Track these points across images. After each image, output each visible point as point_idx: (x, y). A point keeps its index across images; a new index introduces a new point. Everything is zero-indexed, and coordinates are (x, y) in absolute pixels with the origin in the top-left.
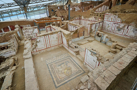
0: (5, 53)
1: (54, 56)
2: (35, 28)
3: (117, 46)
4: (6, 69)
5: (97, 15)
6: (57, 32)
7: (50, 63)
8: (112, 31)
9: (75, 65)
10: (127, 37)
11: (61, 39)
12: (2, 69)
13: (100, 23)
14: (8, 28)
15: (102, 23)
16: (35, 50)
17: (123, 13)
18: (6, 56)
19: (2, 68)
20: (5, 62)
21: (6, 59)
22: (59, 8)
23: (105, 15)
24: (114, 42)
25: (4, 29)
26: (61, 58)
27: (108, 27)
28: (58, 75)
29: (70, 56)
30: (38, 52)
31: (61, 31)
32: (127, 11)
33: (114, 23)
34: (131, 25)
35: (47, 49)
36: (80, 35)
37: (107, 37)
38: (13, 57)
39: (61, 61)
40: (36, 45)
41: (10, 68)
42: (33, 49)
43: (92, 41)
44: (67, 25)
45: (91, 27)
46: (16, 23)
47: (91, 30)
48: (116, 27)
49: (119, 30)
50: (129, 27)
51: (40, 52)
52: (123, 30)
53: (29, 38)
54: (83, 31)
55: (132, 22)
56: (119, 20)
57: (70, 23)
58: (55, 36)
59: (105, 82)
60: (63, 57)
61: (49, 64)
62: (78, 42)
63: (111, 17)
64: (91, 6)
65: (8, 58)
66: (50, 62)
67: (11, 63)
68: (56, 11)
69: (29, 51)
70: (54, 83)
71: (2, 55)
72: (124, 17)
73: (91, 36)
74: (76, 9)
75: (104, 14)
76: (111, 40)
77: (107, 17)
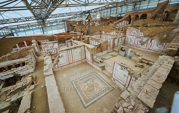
0: (21, 70)
1: (78, 72)
2: (56, 43)
3: (143, 61)
4: (23, 89)
5: (119, 30)
6: (81, 47)
8: (135, 45)
9: (102, 81)
10: (151, 51)
11: (84, 54)
12: (18, 89)
13: (122, 37)
14: (24, 43)
15: (124, 37)
16: (56, 66)
17: (145, 28)
18: (22, 74)
19: (18, 87)
20: (21, 80)
21: (22, 77)
22: (77, 23)
23: (127, 29)
24: (139, 56)
25: (19, 44)
26: (86, 75)
27: (131, 41)
28: (85, 93)
29: (95, 72)
30: (60, 69)
31: (84, 46)
32: (149, 26)
33: (136, 37)
34: (154, 39)
35: (69, 65)
36: (103, 50)
37: (131, 51)
38: (30, 74)
39: (87, 77)
40: (58, 61)
41: (27, 87)
42: (55, 65)
43: (115, 56)
44: (88, 39)
45: (114, 41)
46: (33, 38)
47: (114, 44)
48: (139, 41)
49: (142, 44)
50: (153, 41)
51: (61, 68)
52: (146, 44)
53: (49, 54)
54: (106, 45)
55: (155, 35)
56: (142, 34)
57: (92, 38)
58: (78, 50)
59: (150, 98)
60: (88, 73)
61: (73, 81)
62: (101, 57)
63: (133, 31)
64: (111, 21)
65: (24, 76)
66: (74, 79)
67: (28, 82)
68: (74, 27)
69: (50, 68)
70: (82, 103)
71: (17, 72)
72: (147, 31)
73: (114, 51)
74: (96, 24)
75: (125, 28)
76: (136, 54)
77: (129, 32)
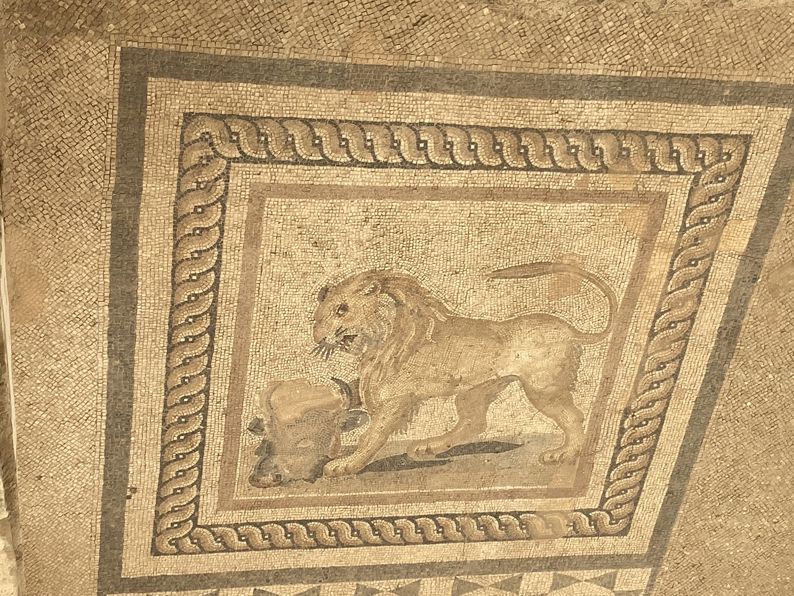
7: (592, 561)
9: (195, 332)
28: (638, 276)
61: (628, 561)
